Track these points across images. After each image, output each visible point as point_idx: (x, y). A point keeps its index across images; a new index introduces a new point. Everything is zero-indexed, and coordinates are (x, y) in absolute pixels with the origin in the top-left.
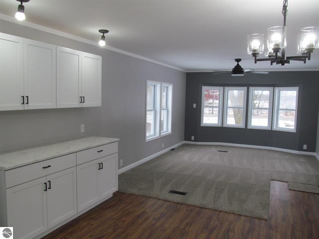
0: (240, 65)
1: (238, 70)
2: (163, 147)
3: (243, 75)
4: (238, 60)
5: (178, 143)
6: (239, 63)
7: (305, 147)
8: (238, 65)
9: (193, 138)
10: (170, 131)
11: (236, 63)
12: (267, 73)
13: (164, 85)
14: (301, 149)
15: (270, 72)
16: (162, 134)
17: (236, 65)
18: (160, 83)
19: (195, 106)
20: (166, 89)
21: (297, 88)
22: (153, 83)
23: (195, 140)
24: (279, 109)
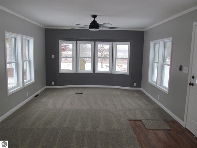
1: (94, 25)
2: (27, 96)
3: (98, 30)
4: (94, 16)
5: (41, 89)
6: (95, 19)
7: (135, 84)
8: (94, 20)
9: (53, 83)
10: (33, 80)
11: (92, 19)
13: (25, 38)
14: (132, 86)
16: (25, 84)
18: (21, 35)
19: (53, 57)
20: (27, 42)
22: (14, 35)
23: (55, 85)
24: (116, 58)
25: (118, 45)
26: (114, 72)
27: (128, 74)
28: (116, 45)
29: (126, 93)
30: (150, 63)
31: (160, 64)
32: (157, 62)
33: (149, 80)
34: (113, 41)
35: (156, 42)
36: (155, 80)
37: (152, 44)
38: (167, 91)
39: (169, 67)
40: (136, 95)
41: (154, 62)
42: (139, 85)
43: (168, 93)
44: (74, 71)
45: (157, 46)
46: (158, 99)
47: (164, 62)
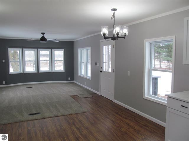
0: (44, 36)
1: (43, 39)
3: (46, 42)
4: (43, 34)
6: (44, 35)
7: (69, 79)
8: (43, 36)
11: (42, 35)
12: (58, 41)
14: (68, 80)
15: (60, 41)
17: (42, 36)
19: (4, 61)
21: (64, 49)
23: (6, 84)
24: (54, 61)
25: (55, 51)
26: (53, 71)
27: (64, 72)
28: (54, 51)
29: (64, 85)
30: (79, 63)
31: (85, 63)
32: (83, 62)
33: (79, 74)
34: (51, 48)
35: (82, 49)
36: (83, 74)
37: (79, 51)
38: (90, 78)
39: (90, 64)
40: (71, 85)
41: (81, 62)
42: (72, 79)
43: (90, 79)
44: (21, 72)
45: (83, 51)
46: (86, 84)
47: (87, 61)
